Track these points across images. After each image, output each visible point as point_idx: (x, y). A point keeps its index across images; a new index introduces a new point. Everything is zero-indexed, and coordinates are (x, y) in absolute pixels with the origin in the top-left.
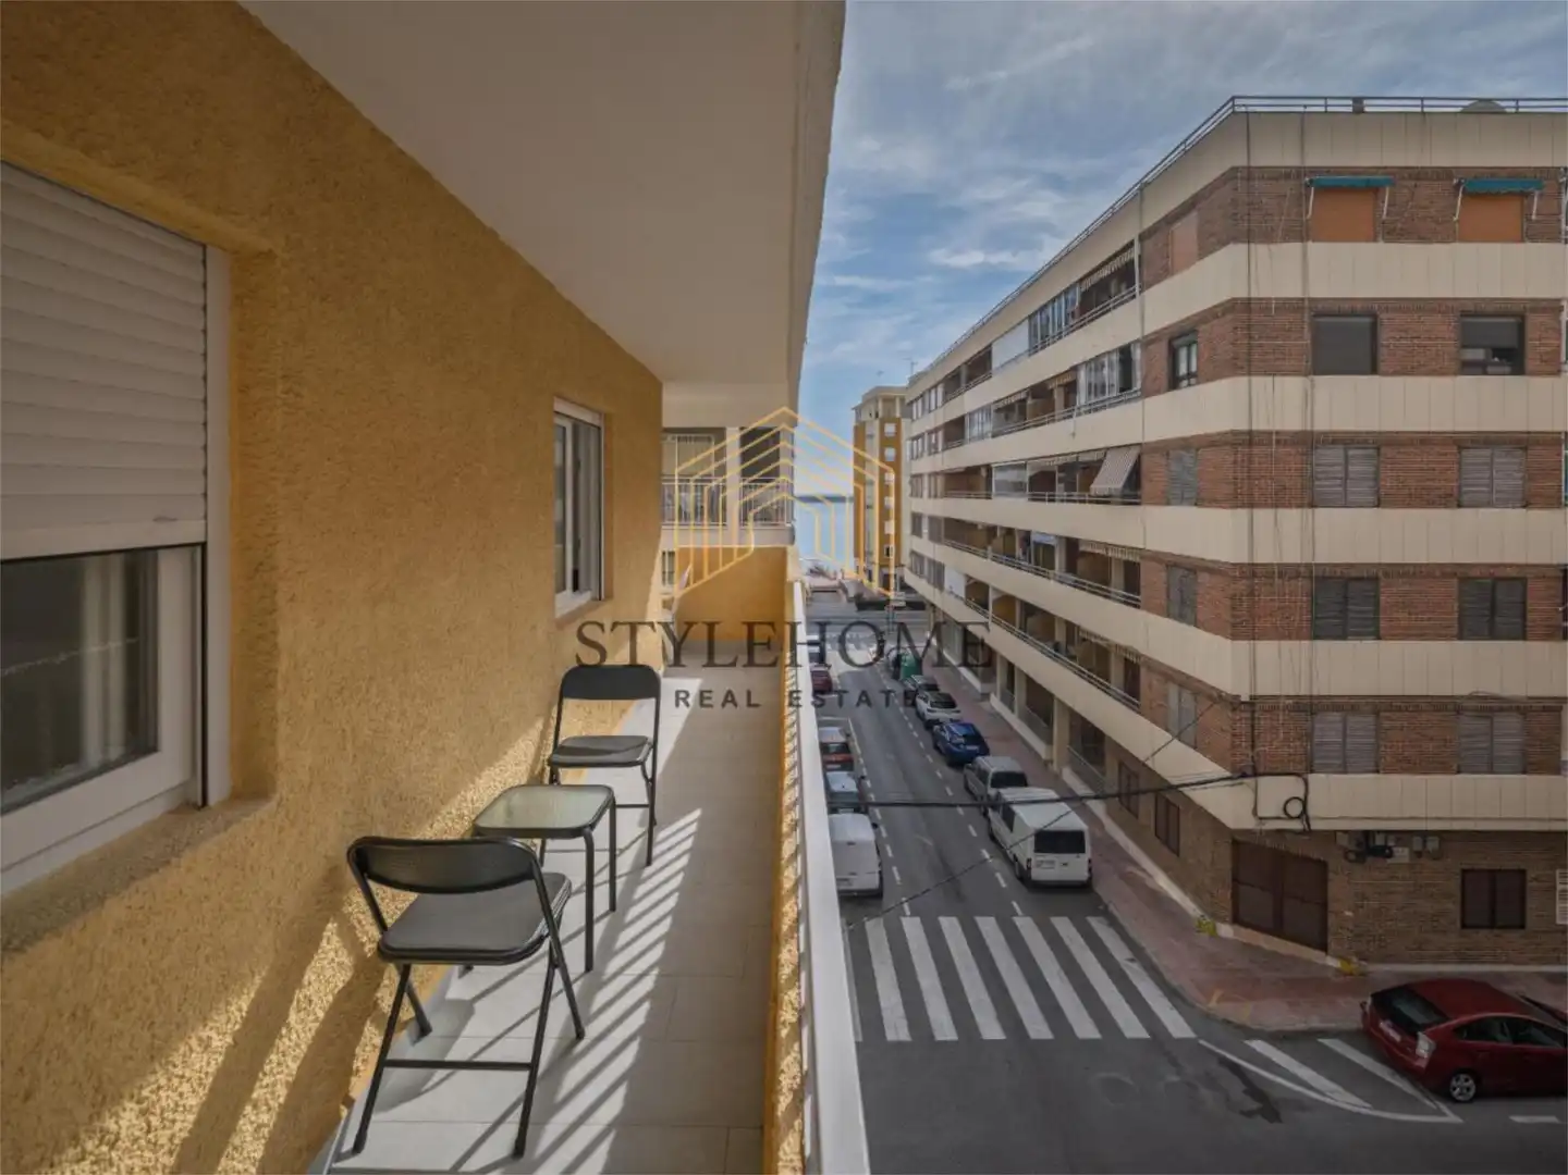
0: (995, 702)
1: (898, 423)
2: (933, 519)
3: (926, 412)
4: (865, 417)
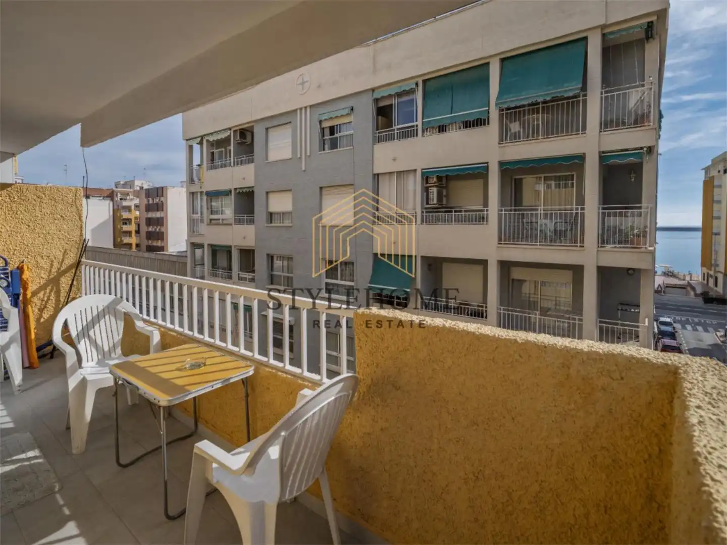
4: (714, 173)
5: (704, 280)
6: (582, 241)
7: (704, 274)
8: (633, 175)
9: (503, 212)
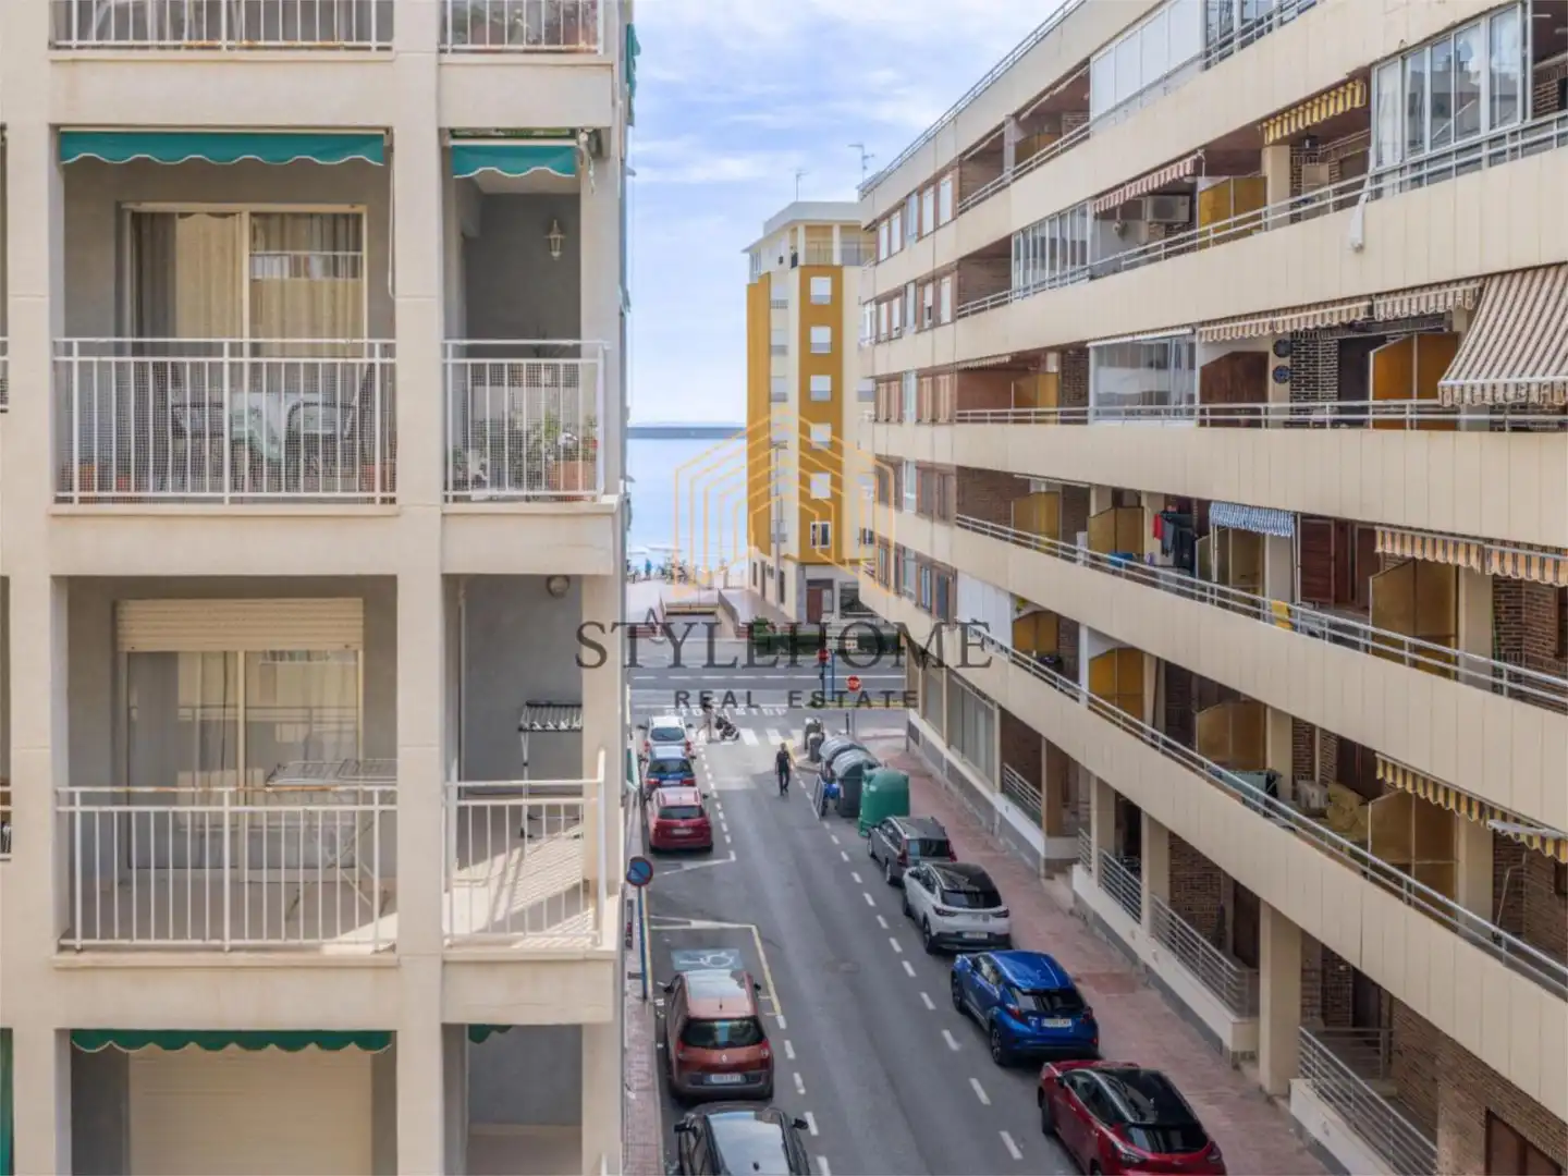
0: (1085, 885)
1: (836, 274)
2: (926, 470)
3: (911, 243)
4: (769, 264)
5: (755, 583)
6: (390, 481)
7: (755, 565)
8: (555, 236)
9: (76, 359)
